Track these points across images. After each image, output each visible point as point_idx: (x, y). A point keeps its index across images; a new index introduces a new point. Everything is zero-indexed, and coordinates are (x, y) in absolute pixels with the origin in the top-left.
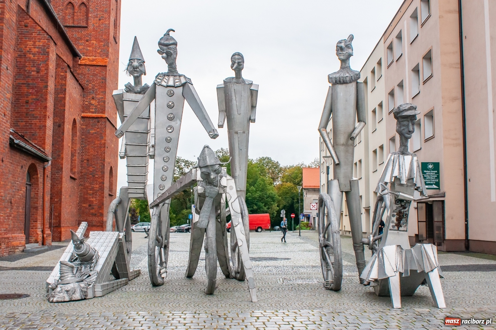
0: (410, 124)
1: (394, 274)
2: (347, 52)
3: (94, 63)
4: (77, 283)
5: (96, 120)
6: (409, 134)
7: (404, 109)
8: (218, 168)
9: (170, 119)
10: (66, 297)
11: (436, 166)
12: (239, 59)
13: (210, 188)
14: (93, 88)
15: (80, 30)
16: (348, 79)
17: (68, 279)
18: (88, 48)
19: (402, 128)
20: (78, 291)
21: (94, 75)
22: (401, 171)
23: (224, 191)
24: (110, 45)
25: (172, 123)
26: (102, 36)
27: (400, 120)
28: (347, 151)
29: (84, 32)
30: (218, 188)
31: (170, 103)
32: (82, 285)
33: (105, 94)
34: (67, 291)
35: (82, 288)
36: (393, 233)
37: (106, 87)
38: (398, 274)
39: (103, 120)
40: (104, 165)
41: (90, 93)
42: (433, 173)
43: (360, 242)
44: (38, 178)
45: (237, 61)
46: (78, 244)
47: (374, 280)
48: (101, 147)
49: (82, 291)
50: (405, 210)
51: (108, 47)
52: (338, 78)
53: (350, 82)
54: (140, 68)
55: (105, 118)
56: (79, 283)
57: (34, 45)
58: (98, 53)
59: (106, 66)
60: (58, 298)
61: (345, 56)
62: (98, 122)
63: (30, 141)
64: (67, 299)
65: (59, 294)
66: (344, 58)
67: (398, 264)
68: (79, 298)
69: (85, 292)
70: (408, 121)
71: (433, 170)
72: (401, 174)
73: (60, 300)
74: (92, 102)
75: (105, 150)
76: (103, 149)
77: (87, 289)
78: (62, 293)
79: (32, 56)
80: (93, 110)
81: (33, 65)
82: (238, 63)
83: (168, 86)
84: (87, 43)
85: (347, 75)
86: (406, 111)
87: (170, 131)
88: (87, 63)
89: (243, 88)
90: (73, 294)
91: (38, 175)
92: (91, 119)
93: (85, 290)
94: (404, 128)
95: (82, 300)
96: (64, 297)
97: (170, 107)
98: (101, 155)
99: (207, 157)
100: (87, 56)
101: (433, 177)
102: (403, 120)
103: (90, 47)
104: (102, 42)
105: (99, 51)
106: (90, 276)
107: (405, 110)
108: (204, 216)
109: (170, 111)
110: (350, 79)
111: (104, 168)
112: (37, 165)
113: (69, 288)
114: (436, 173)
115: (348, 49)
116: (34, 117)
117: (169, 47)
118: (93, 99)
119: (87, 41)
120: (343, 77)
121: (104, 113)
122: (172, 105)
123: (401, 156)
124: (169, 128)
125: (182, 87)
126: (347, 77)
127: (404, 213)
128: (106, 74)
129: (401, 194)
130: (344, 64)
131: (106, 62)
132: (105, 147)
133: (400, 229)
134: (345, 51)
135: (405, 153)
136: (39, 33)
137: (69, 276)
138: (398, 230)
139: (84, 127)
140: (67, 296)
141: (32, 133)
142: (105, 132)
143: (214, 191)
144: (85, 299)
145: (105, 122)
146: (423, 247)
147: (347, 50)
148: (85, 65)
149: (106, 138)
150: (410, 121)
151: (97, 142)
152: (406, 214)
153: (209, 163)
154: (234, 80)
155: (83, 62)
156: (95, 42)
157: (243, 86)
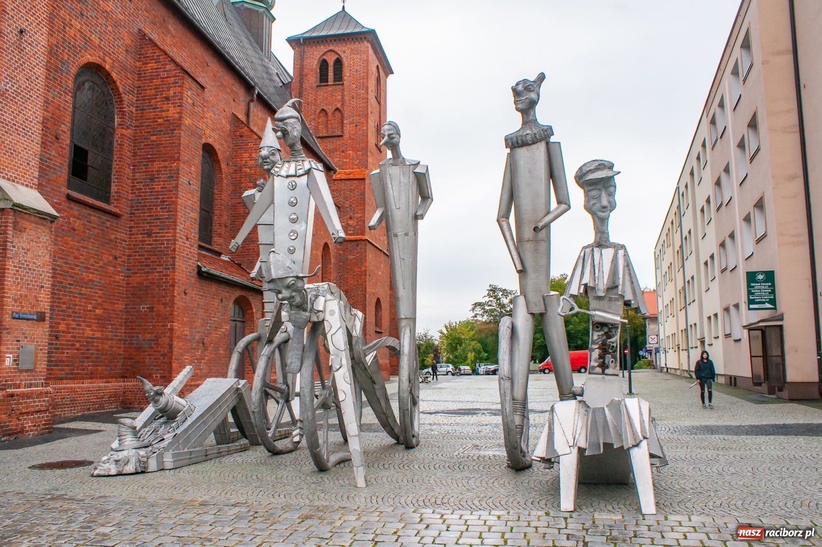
0: (604, 194)
1: (568, 450)
2: (527, 97)
3: (351, 176)
4: (134, 450)
5: (355, 243)
6: (603, 212)
7: (588, 169)
8: (293, 282)
9: (294, 221)
10: (112, 469)
11: (770, 276)
12: (389, 130)
13: (294, 313)
14: (351, 206)
15: (334, 140)
16: (529, 138)
17: (126, 443)
18: (345, 160)
19: (591, 203)
20: (133, 460)
21: (351, 191)
22: (596, 275)
23: (317, 317)
24: (369, 154)
25: (296, 227)
26: (359, 144)
27: (588, 188)
28: (536, 250)
29: (338, 142)
30: (307, 314)
31: (292, 200)
32: (142, 452)
33: (364, 212)
34: (117, 461)
35: (140, 458)
36: (595, 378)
37: (365, 203)
38: (575, 451)
39: (363, 243)
40: (365, 296)
41: (347, 211)
42: (765, 286)
43: (569, 392)
44: (253, 313)
45: (386, 134)
46: (151, 396)
47: (539, 459)
48: (361, 275)
49: (140, 461)
50: (611, 340)
51: (367, 156)
52: (515, 139)
53: (534, 143)
54: (271, 158)
55: (365, 240)
56: (138, 450)
57: (250, 157)
58: (356, 165)
59: (364, 179)
60: (101, 470)
61: (524, 104)
62: (357, 246)
63: (248, 270)
64: (113, 472)
65: (103, 465)
66: (523, 107)
67: (578, 432)
68: (133, 471)
69: (145, 463)
70: (600, 190)
71: (765, 282)
72: (597, 280)
73: (102, 473)
74: (349, 222)
75: (366, 278)
76: (363, 277)
77: (148, 459)
78: (108, 464)
79: (248, 170)
80: (352, 232)
81: (250, 180)
82: (389, 135)
83: (288, 176)
84: (343, 154)
85: (528, 132)
86: (592, 173)
87: (293, 237)
88: (343, 178)
89: (401, 172)
90: (125, 465)
91: (252, 309)
92: (348, 243)
93: (145, 459)
94: (594, 201)
95: (137, 473)
96: (110, 469)
97: (293, 205)
98: (362, 284)
99: (272, 266)
100: (343, 169)
101: (765, 292)
102: (590, 188)
103: (346, 158)
104: (359, 151)
105: (356, 163)
106: (163, 439)
107: (591, 171)
108: (294, 357)
109: (293, 209)
110: (532, 138)
111: (366, 300)
112: (251, 299)
113: (120, 457)
114: (769, 286)
115: (528, 93)
116: (252, 241)
117: (285, 121)
118: (351, 218)
119: (343, 152)
120: (521, 136)
121: (364, 235)
122: (295, 201)
123: (596, 250)
124: (292, 234)
125: (306, 176)
126: (527, 134)
127: (610, 345)
128: (364, 188)
129: (597, 313)
130: (525, 116)
131: (364, 174)
132: (366, 275)
133: (607, 371)
134: (523, 97)
135: (603, 245)
136: (256, 142)
137: (127, 440)
138: (603, 373)
139: (341, 252)
140: (114, 468)
141: (249, 260)
142: (366, 257)
143: (301, 318)
144: (143, 472)
145: (366, 245)
146: (623, 403)
147: (527, 95)
148: (341, 180)
149: (367, 264)
150: (602, 190)
151: (356, 270)
152: (613, 346)
153: (274, 276)
154: (391, 162)
155: (338, 177)
156: (351, 152)
157: (401, 169)
